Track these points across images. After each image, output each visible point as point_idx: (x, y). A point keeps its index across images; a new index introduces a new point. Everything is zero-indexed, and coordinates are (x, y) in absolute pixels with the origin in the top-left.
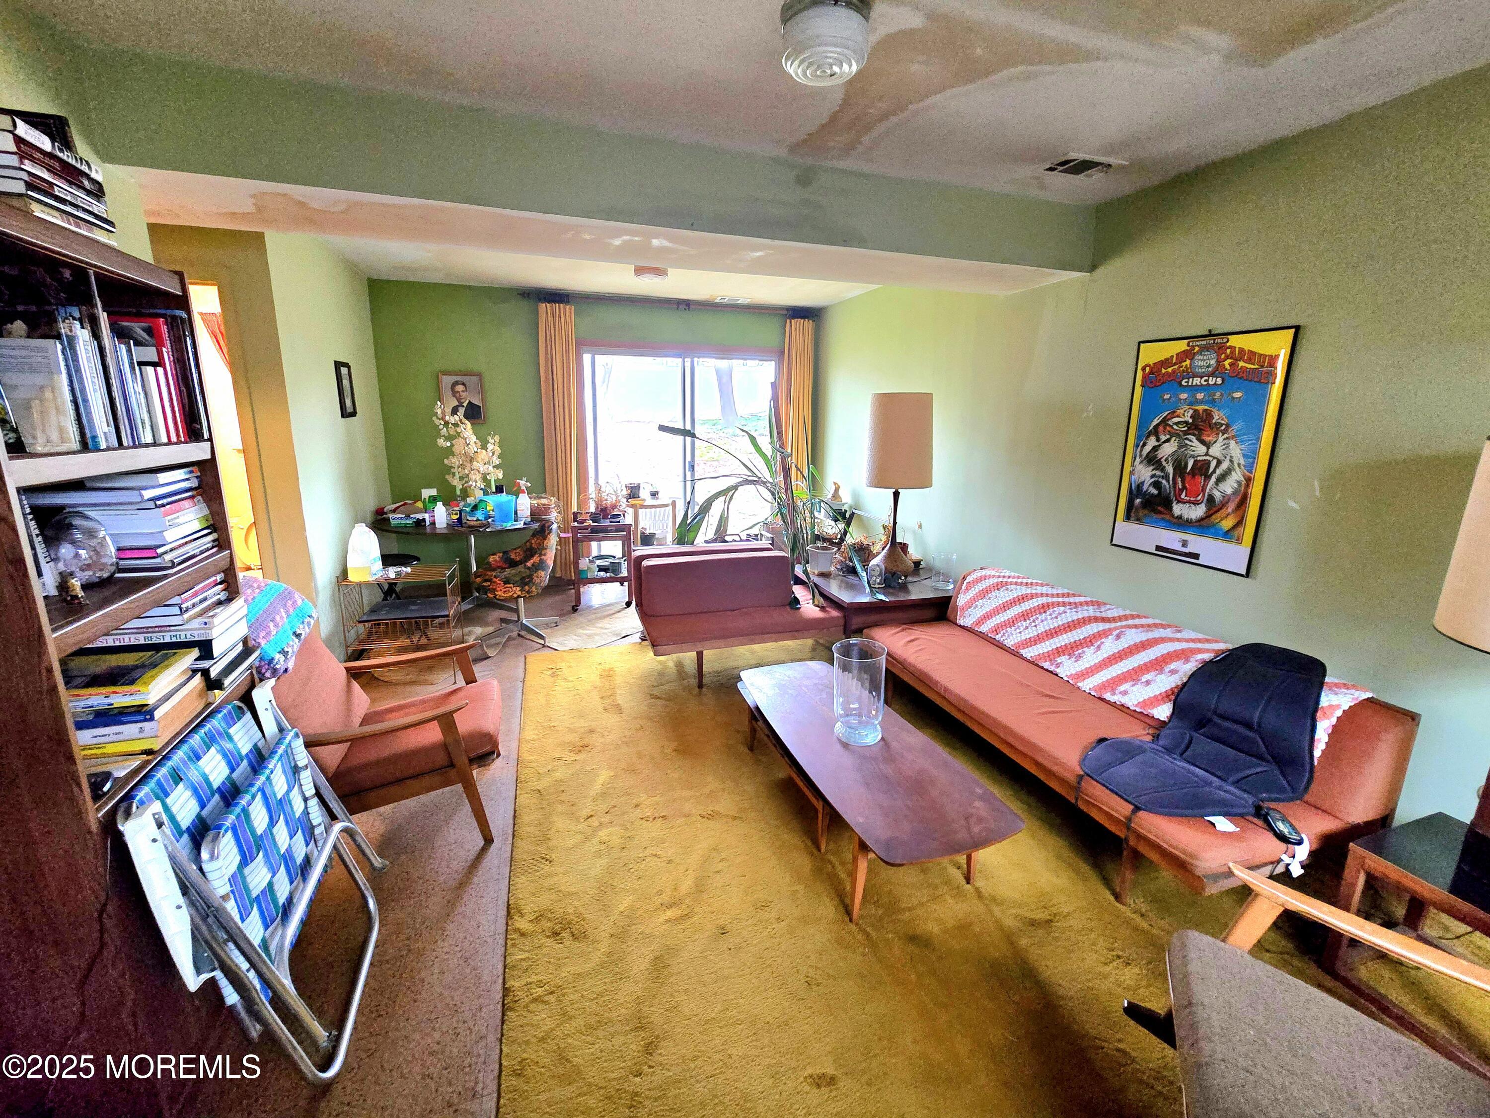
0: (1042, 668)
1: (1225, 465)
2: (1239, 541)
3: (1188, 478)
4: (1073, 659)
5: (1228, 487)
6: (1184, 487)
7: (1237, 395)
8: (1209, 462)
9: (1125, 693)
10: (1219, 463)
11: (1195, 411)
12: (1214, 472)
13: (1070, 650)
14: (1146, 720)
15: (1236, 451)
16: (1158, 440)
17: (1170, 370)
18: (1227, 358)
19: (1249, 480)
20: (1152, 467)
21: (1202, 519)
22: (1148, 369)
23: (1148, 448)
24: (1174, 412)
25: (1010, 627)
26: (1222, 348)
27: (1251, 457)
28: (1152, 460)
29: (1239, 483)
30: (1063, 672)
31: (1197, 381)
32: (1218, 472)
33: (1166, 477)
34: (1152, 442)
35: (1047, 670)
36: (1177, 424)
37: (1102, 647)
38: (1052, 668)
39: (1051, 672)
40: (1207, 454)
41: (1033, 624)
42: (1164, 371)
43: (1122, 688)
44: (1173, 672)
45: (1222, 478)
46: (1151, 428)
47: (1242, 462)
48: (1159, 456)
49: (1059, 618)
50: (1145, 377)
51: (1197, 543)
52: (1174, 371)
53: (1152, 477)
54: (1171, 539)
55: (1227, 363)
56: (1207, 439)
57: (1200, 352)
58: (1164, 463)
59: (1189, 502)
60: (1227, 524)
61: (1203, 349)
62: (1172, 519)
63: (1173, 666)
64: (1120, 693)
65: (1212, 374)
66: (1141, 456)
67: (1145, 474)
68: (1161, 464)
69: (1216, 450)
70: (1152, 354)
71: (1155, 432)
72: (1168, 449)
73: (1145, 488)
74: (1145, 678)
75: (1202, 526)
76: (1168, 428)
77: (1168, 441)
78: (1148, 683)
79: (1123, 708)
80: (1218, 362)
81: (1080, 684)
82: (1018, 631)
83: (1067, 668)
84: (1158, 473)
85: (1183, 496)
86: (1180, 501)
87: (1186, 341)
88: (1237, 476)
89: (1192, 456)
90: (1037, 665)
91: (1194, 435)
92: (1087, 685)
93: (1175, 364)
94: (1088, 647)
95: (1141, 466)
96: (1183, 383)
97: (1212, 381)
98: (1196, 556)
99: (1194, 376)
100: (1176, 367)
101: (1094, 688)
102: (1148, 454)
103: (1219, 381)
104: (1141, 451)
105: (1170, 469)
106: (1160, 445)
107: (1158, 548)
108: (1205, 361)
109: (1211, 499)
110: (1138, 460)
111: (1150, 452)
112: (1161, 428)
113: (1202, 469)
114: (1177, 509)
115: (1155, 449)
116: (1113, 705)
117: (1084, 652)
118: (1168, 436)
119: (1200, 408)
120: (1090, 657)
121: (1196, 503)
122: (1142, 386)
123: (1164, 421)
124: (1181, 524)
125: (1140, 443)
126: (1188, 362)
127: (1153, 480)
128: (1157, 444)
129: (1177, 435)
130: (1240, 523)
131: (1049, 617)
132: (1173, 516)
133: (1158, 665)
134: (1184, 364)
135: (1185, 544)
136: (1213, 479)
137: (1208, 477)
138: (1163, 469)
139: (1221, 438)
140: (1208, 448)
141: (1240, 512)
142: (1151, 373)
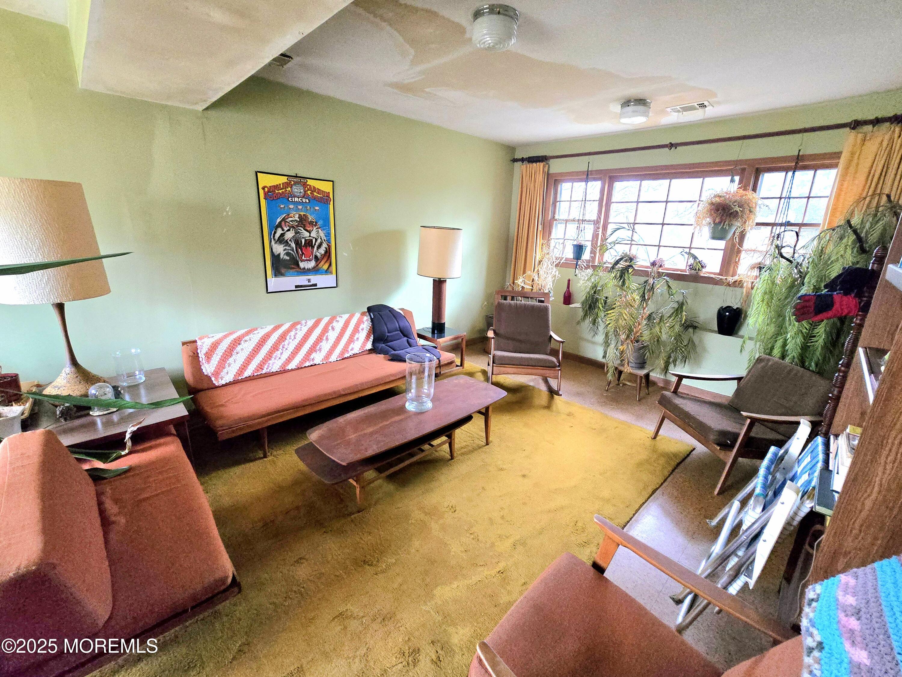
0: (305, 367)
1: (319, 241)
2: (331, 273)
3: (304, 249)
4: (318, 352)
5: (322, 251)
6: (303, 253)
7: (317, 208)
8: (312, 240)
9: (352, 349)
10: (316, 240)
11: (300, 215)
12: (315, 244)
13: (313, 349)
14: (364, 353)
15: (322, 234)
16: (283, 230)
17: (280, 191)
18: (308, 190)
19: (329, 247)
20: (283, 245)
21: (314, 268)
22: (266, 189)
23: (277, 235)
24: (288, 215)
25: (270, 359)
26: (305, 185)
27: (328, 235)
28: (281, 240)
29: (326, 248)
30: (317, 361)
31: (296, 199)
32: (317, 244)
33: (293, 250)
34: (279, 232)
35: (308, 366)
36: (291, 221)
37: (329, 337)
38: (312, 363)
39: (312, 366)
40: (310, 236)
41: (284, 349)
42: (277, 192)
43: (350, 348)
44: (362, 329)
45: (320, 246)
46: (277, 223)
47: (325, 239)
48: (286, 239)
49: (297, 338)
50: (265, 194)
51: (315, 279)
52: (283, 192)
53: (284, 250)
54: (302, 280)
55: (309, 192)
56: (308, 229)
57: (295, 184)
58: (290, 242)
59: (307, 260)
60: (326, 267)
61: (296, 183)
62: (300, 270)
63: (361, 327)
64: (351, 350)
65: (303, 197)
66: (274, 240)
67: (279, 249)
68: (288, 243)
69: (314, 234)
70: (266, 181)
71: (280, 225)
72: (289, 235)
73: (281, 256)
74: (355, 338)
75: (315, 270)
76: (287, 223)
77: (289, 230)
78: (358, 339)
79: (355, 356)
80: (305, 191)
81: (330, 360)
82: (278, 358)
83: (318, 358)
84: (287, 248)
85: (303, 258)
86: (302, 261)
87: (287, 177)
88: (325, 245)
89: (303, 238)
90: (302, 368)
91: (301, 227)
92: (334, 358)
93: (282, 189)
94: (321, 342)
95: (276, 245)
96: (290, 199)
97: (304, 200)
98: (316, 285)
99: (295, 197)
100: (283, 190)
101: (339, 356)
102: (279, 238)
103: (307, 201)
104: (274, 237)
105: (293, 245)
106: (285, 233)
107: (296, 287)
108: (298, 190)
109: (316, 257)
110: (273, 242)
111: (280, 237)
112: (283, 223)
113: (309, 243)
114: (302, 265)
115: (282, 235)
116: (350, 357)
117: (321, 346)
118: (288, 228)
119: (302, 213)
120: (326, 346)
121: (310, 260)
122: (265, 198)
123: (284, 219)
124: (306, 272)
125: (272, 233)
126: (289, 189)
127: (285, 252)
128: (283, 232)
129: (293, 227)
130: (330, 265)
131: (291, 340)
132: (300, 269)
133: (356, 330)
134: (288, 189)
135: (309, 281)
136: (316, 248)
137: (313, 247)
138: (290, 246)
139: (315, 229)
140: (310, 233)
141: (329, 261)
142: (269, 191)
